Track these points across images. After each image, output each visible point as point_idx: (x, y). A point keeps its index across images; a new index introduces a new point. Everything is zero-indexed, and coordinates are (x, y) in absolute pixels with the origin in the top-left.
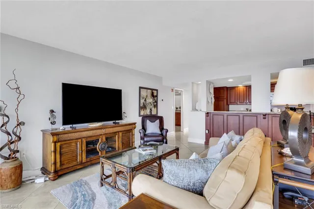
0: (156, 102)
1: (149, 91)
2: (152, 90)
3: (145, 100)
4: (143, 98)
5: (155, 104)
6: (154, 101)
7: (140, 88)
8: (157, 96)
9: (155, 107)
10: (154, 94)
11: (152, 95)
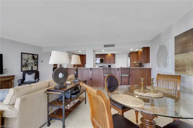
0: (37, 62)
1: (31, 56)
2: (33, 55)
3: (27, 61)
4: (25, 60)
5: (36, 63)
6: (35, 62)
7: (22, 53)
8: (37, 59)
9: (35, 66)
10: (35, 58)
11: (33, 58)
